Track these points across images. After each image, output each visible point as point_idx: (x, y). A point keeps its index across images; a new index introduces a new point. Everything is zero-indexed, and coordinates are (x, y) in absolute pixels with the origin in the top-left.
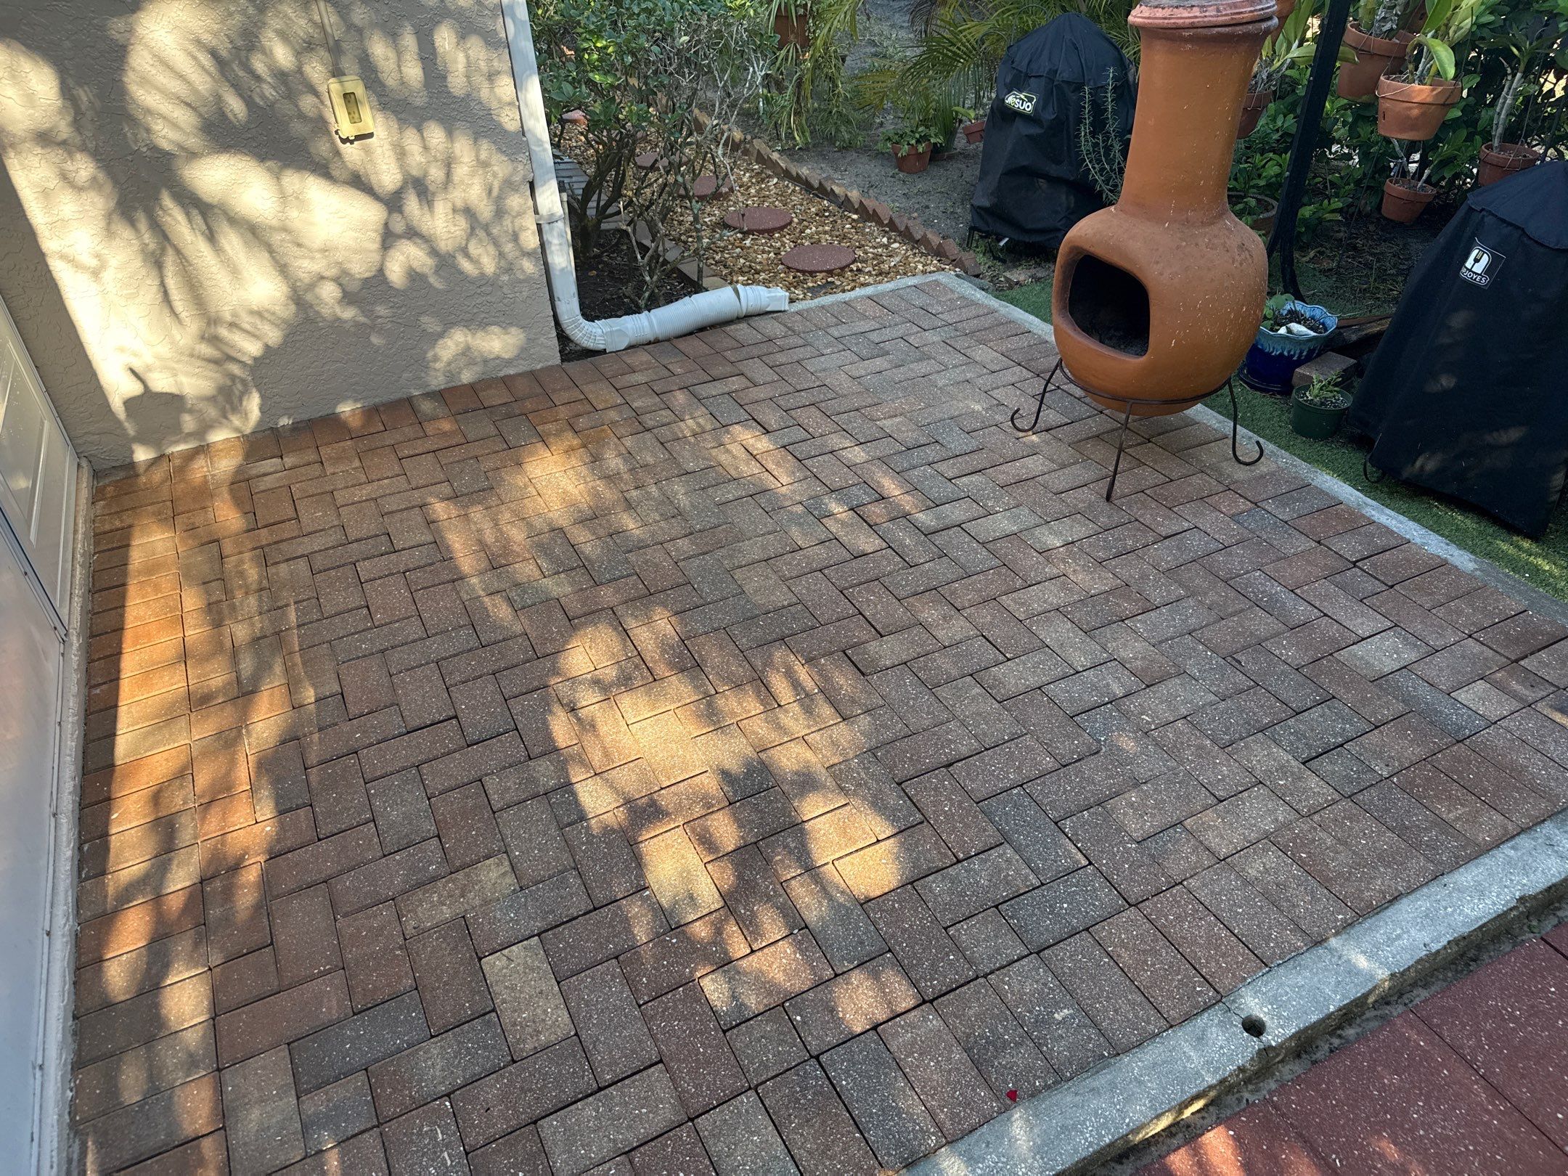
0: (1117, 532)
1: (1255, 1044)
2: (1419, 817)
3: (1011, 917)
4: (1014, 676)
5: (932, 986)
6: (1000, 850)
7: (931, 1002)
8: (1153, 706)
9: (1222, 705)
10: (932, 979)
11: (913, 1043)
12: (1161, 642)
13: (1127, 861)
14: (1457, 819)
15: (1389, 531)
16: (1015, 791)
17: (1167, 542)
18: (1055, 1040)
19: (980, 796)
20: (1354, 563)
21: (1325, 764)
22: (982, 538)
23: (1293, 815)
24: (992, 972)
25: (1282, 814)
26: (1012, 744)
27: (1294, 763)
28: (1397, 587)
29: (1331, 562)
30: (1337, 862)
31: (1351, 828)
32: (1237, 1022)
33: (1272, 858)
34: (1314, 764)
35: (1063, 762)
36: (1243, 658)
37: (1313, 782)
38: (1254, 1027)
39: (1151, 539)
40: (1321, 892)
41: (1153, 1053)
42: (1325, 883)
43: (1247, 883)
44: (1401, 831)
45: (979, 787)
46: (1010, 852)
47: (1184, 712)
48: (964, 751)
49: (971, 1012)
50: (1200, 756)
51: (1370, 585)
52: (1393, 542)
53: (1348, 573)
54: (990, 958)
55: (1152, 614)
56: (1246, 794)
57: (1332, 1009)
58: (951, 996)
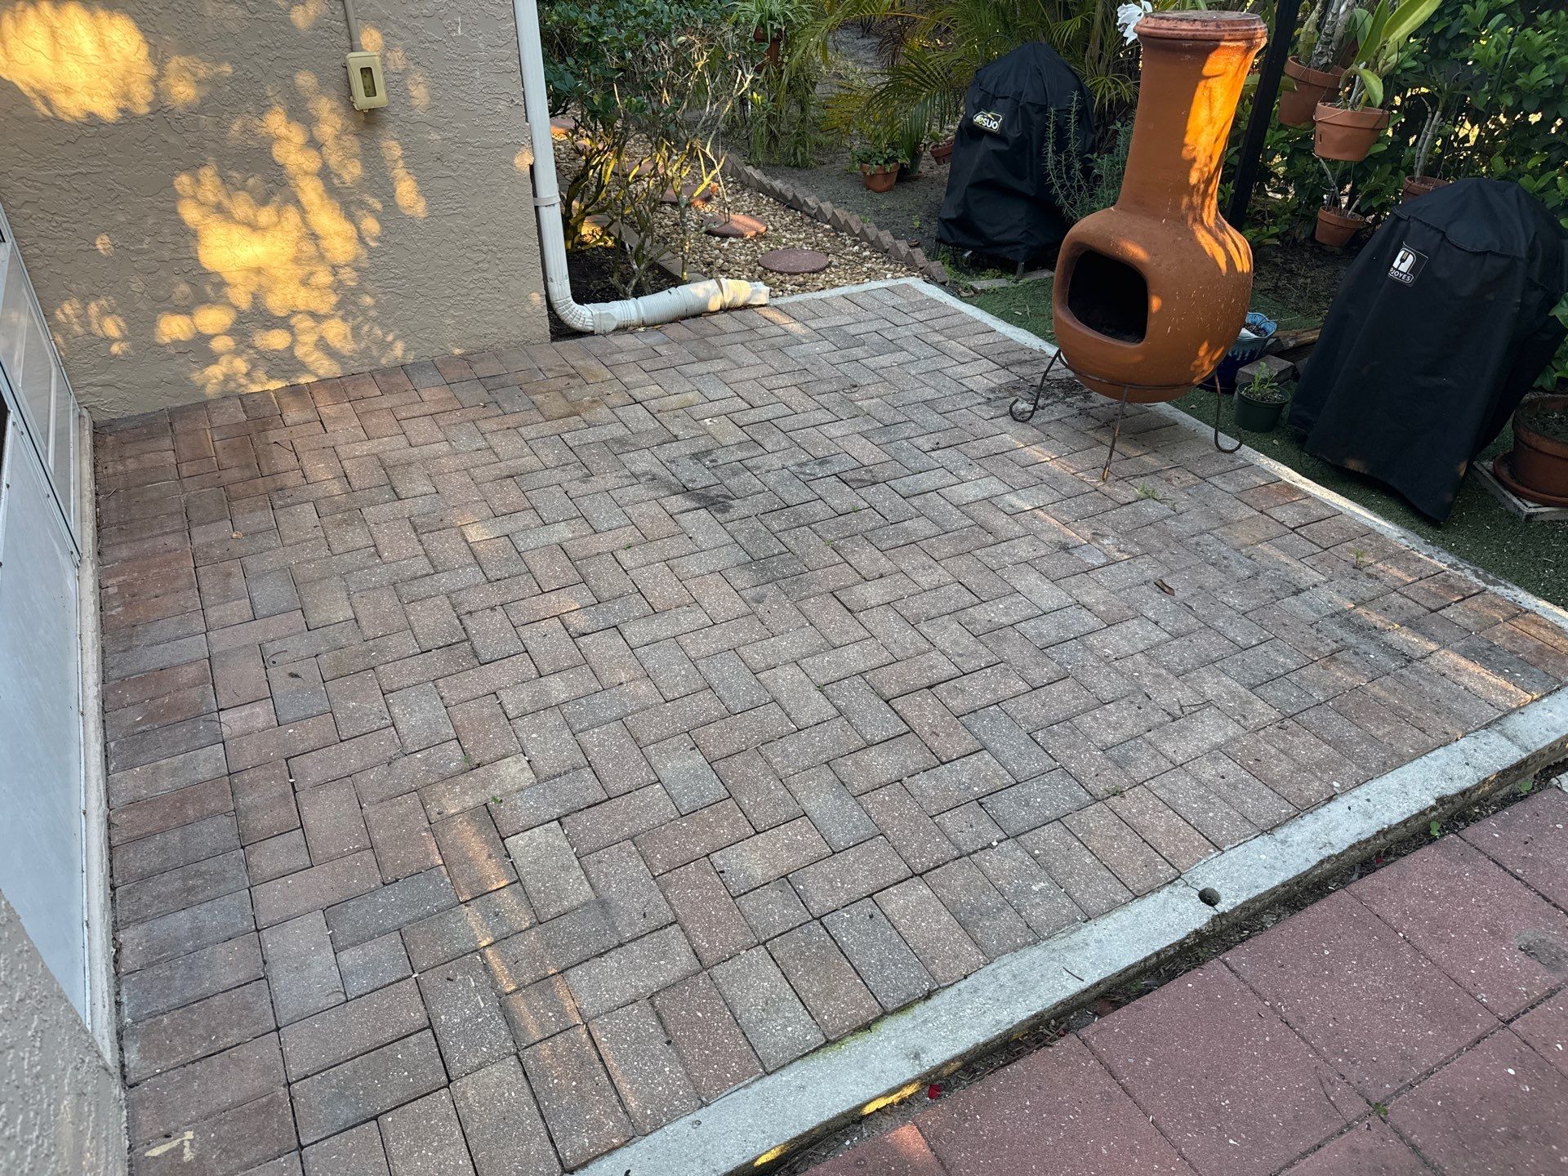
0: (1080, 500)
1: (1208, 912)
2: (1351, 733)
3: (991, 809)
4: (988, 614)
5: (922, 864)
6: (979, 755)
7: (920, 875)
8: (1113, 641)
9: (1175, 642)
10: (921, 857)
11: (906, 907)
12: (1120, 591)
13: (1094, 765)
14: (1384, 736)
15: (1324, 504)
16: (991, 708)
17: (1124, 509)
18: (1032, 906)
19: (959, 711)
20: (1293, 529)
21: (1268, 691)
22: (955, 501)
23: (1241, 731)
24: (975, 852)
25: (1232, 730)
26: (989, 670)
27: (1242, 690)
28: (1331, 550)
29: (1274, 530)
30: (1281, 768)
31: (1292, 742)
32: (1195, 894)
33: (1223, 765)
34: (1260, 690)
35: (1035, 685)
36: (1194, 606)
37: (1259, 705)
38: (1208, 898)
39: (1110, 506)
40: (1266, 792)
41: (1122, 917)
42: (1270, 784)
43: (1200, 783)
44: (1336, 744)
45: (958, 703)
46: (987, 756)
47: (1141, 646)
48: (945, 675)
49: (958, 883)
50: (1157, 682)
51: (1308, 548)
53: (1288, 537)
54: (972, 841)
55: (1112, 567)
56: (1198, 713)
58: (938, 871)
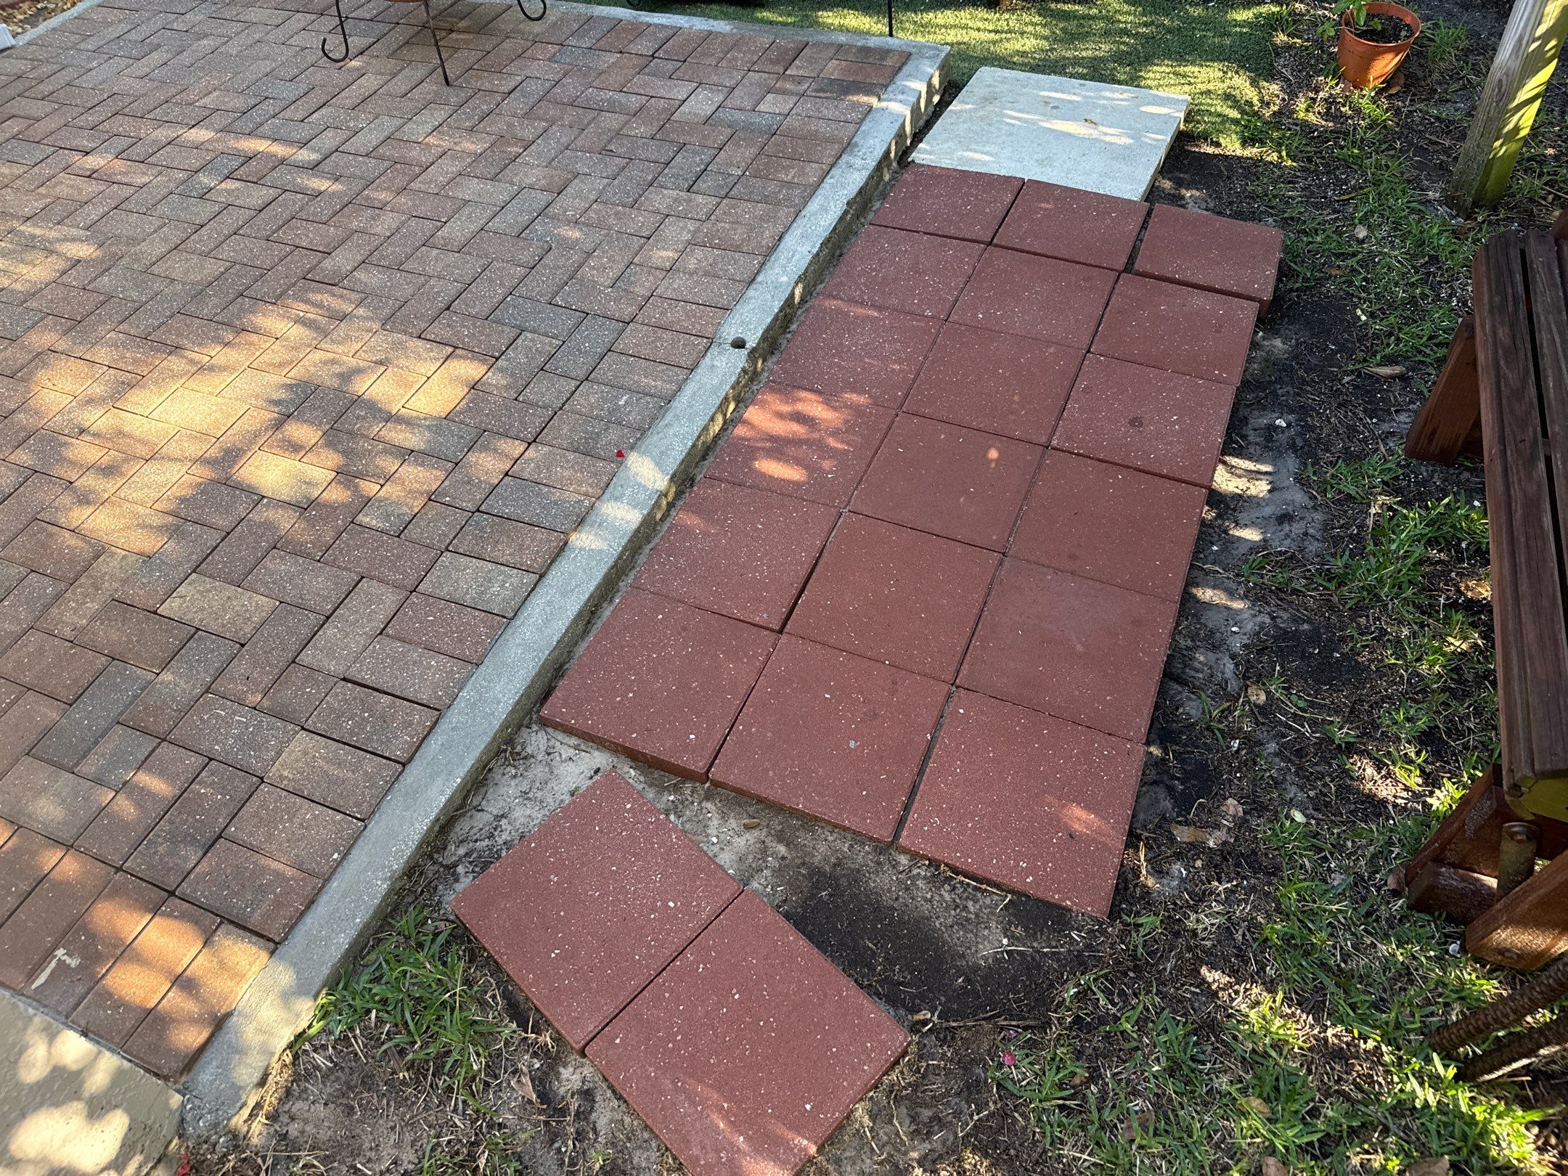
0: (470, 103)
1: (744, 352)
2: (772, 187)
3: (556, 369)
4: (458, 229)
5: (530, 432)
6: (522, 337)
7: (534, 441)
8: (570, 203)
9: (616, 182)
10: (526, 430)
11: (538, 467)
12: (550, 163)
13: (610, 300)
14: (793, 177)
15: (664, 26)
16: (509, 299)
17: (512, 95)
18: (627, 415)
19: (485, 314)
20: (652, 56)
21: (701, 185)
22: (363, 152)
23: (698, 223)
24: (563, 405)
25: (691, 226)
26: (487, 272)
27: (681, 194)
28: (689, 60)
29: (636, 61)
30: (738, 235)
31: (736, 213)
32: (728, 347)
33: (699, 253)
34: (694, 188)
35: (531, 265)
36: (613, 148)
37: (700, 199)
38: (739, 344)
39: (499, 99)
40: (737, 255)
41: (689, 389)
42: (737, 249)
43: (691, 274)
44: (765, 200)
45: (480, 308)
46: (529, 335)
47: (592, 197)
48: (453, 292)
49: (565, 431)
50: (620, 219)
51: (670, 66)
52: (671, 32)
53: (652, 64)
54: (557, 398)
55: (533, 147)
56: (662, 226)
57: (776, 311)
58: (546, 430)
